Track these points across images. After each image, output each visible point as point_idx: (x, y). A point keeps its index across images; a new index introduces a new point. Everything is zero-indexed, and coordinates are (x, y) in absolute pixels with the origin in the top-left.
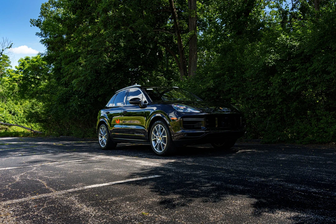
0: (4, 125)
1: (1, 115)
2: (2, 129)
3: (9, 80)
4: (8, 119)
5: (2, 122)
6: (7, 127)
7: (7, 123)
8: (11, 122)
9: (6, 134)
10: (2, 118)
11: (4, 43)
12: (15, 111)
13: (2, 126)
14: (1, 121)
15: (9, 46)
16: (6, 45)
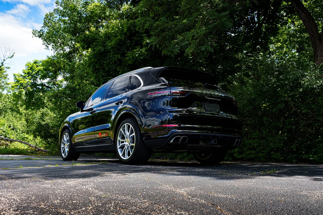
0: (5, 141)
1: (1, 128)
2: (3, 144)
3: (15, 86)
4: (9, 134)
5: (3, 137)
6: (8, 143)
7: (8, 138)
8: (12, 137)
9: (7, 152)
10: (3, 133)
11: (6, 52)
12: (14, 126)
13: (3, 141)
14: (1, 136)
15: (11, 56)
16: (8, 54)
